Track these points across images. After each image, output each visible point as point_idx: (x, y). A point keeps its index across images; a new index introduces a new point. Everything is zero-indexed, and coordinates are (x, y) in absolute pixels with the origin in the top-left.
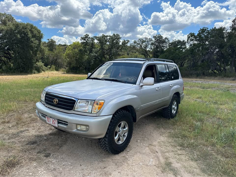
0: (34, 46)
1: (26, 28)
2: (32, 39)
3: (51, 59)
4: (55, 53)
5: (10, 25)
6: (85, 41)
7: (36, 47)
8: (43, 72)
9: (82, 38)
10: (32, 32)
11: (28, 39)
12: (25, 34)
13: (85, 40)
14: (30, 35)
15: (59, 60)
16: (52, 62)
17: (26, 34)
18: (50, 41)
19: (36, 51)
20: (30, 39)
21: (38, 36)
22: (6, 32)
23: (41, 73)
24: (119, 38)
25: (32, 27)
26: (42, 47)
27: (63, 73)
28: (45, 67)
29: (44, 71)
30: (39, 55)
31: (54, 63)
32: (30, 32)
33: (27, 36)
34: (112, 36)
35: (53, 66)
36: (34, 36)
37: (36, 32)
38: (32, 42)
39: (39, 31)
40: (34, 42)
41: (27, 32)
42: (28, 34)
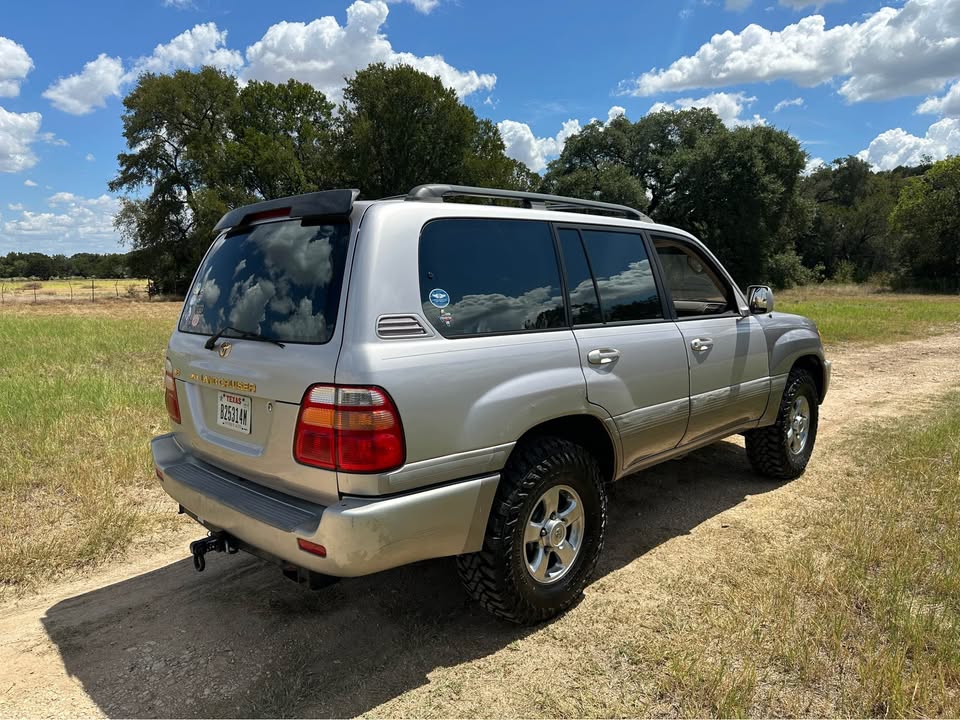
0: (771, 199)
1: (748, 147)
2: (766, 179)
3: (840, 237)
4: (860, 210)
5: (705, 145)
7: (778, 204)
8: (795, 286)
10: (766, 153)
11: (753, 179)
12: (744, 165)
14: (760, 165)
15: (876, 241)
16: (844, 249)
17: (747, 166)
18: (845, 164)
19: (777, 216)
20: (758, 180)
21: (788, 163)
22: (692, 168)
23: (789, 292)
25: (770, 138)
26: (799, 200)
27: (879, 292)
28: (804, 269)
29: (800, 284)
30: (786, 229)
31: (851, 254)
32: (760, 156)
33: (749, 170)
35: (847, 267)
36: (773, 167)
37: (779, 152)
38: (764, 189)
39: (791, 148)
40: (772, 187)
41: (751, 159)
42: (753, 165)
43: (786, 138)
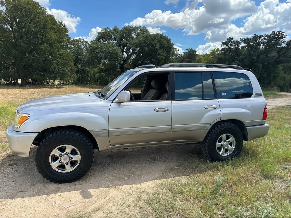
1: (154, 40)
2: (160, 51)
6: (227, 47)
9: (224, 44)
10: (160, 42)
11: (156, 51)
12: (152, 46)
13: (227, 45)
14: (158, 46)
18: (189, 51)
21: (167, 46)
24: (283, 37)
25: (162, 38)
32: (158, 43)
33: (154, 48)
34: (270, 35)
36: (162, 47)
37: (165, 43)
38: (159, 54)
39: (169, 41)
40: (162, 54)
41: (155, 44)
42: (155, 46)
43: (168, 38)
